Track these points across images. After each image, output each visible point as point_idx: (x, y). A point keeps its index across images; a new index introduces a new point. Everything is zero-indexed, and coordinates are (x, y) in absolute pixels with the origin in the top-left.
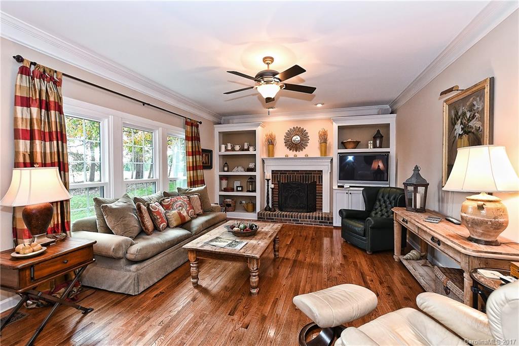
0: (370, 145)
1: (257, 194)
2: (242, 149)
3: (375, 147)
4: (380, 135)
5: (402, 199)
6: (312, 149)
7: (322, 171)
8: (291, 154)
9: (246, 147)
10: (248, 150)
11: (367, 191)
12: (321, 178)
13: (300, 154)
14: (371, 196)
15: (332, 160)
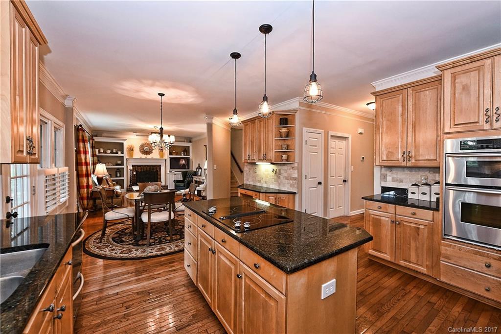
0: (182, 154)
1: (125, 178)
2: (112, 152)
3: (184, 155)
4: (186, 150)
5: (195, 174)
6: (155, 155)
7: (160, 165)
8: (144, 156)
9: (114, 151)
10: (117, 153)
11: (183, 173)
12: (160, 169)
13: (149, 157)
14: (185, 175)
15: (166, 160)
